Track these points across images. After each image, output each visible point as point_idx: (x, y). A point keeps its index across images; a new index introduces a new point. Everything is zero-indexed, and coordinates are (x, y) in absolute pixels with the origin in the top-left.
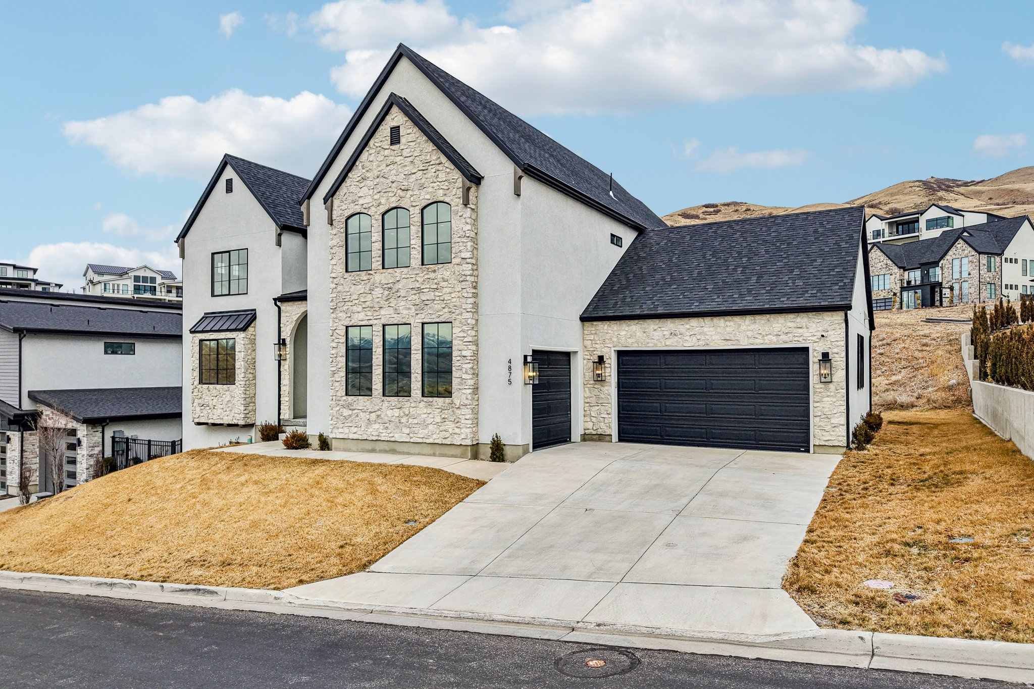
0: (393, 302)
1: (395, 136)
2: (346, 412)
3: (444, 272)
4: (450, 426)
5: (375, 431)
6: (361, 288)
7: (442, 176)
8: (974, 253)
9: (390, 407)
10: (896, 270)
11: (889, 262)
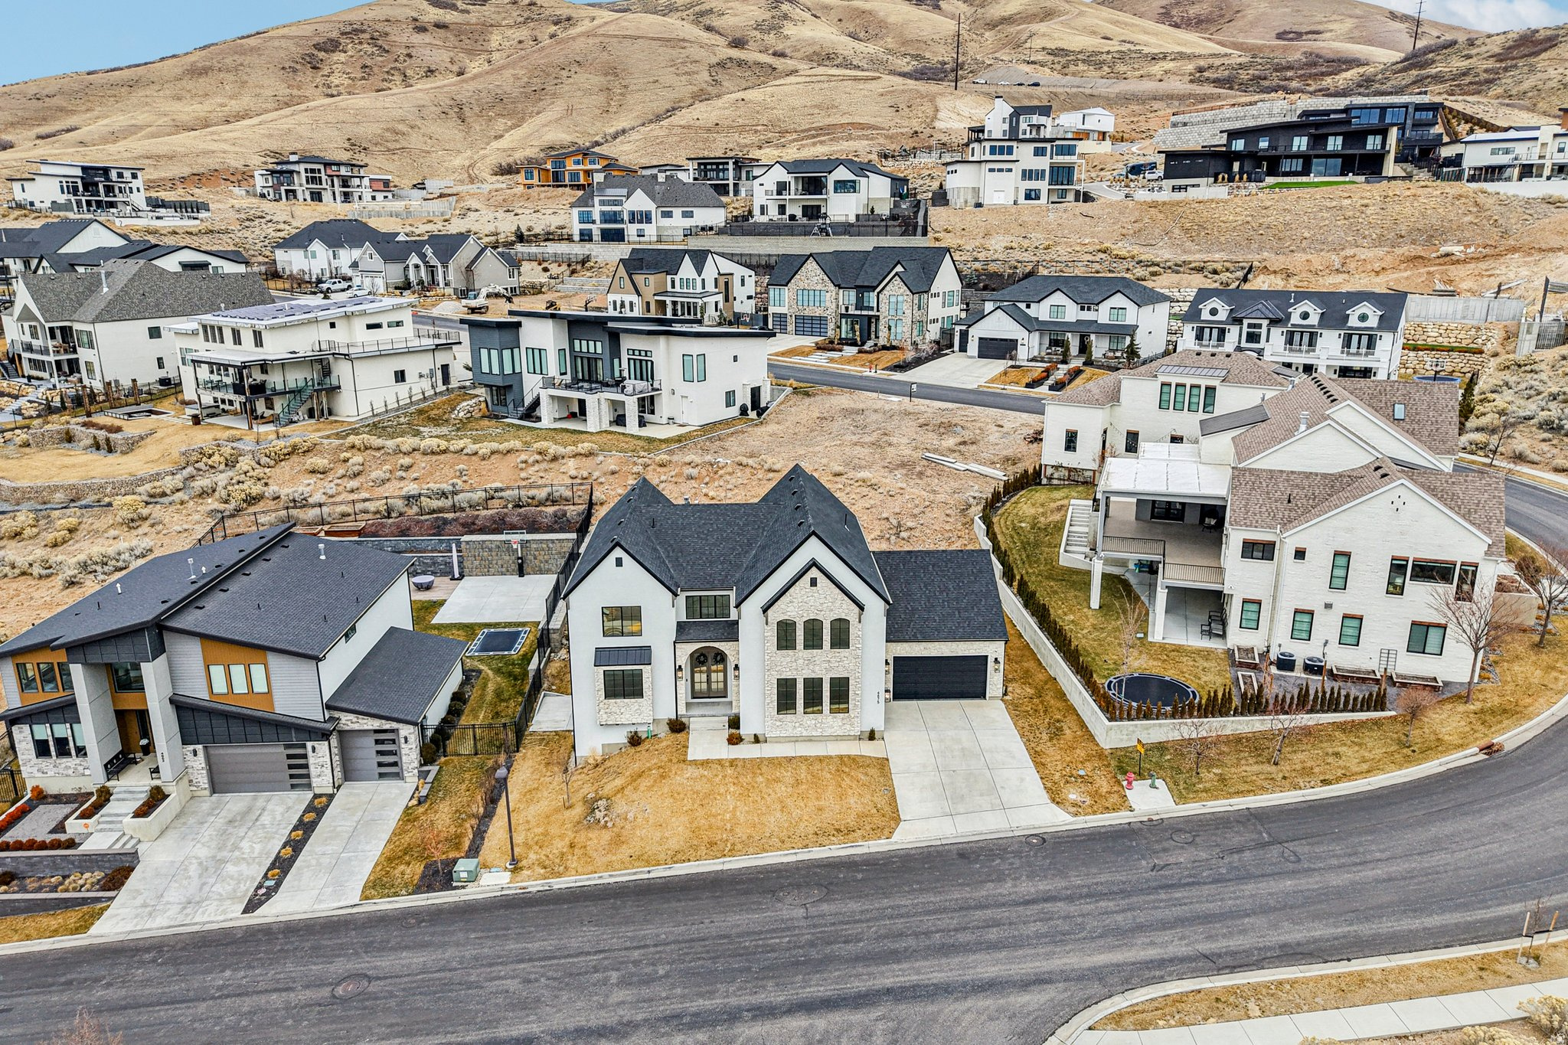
0: (811, 667)
1: (814, 582)
2: (778, 723)
3: (844, 652)
4: (848, 727)
5: (798, 732)
6: (789, 659)
7: (844, 606)
8: (908, 292)
9: (810, 720)
10: (832, 287)
11: (826, 278)
